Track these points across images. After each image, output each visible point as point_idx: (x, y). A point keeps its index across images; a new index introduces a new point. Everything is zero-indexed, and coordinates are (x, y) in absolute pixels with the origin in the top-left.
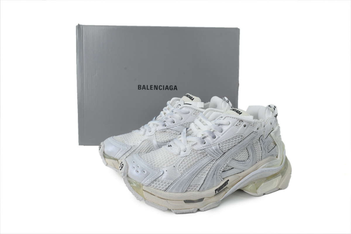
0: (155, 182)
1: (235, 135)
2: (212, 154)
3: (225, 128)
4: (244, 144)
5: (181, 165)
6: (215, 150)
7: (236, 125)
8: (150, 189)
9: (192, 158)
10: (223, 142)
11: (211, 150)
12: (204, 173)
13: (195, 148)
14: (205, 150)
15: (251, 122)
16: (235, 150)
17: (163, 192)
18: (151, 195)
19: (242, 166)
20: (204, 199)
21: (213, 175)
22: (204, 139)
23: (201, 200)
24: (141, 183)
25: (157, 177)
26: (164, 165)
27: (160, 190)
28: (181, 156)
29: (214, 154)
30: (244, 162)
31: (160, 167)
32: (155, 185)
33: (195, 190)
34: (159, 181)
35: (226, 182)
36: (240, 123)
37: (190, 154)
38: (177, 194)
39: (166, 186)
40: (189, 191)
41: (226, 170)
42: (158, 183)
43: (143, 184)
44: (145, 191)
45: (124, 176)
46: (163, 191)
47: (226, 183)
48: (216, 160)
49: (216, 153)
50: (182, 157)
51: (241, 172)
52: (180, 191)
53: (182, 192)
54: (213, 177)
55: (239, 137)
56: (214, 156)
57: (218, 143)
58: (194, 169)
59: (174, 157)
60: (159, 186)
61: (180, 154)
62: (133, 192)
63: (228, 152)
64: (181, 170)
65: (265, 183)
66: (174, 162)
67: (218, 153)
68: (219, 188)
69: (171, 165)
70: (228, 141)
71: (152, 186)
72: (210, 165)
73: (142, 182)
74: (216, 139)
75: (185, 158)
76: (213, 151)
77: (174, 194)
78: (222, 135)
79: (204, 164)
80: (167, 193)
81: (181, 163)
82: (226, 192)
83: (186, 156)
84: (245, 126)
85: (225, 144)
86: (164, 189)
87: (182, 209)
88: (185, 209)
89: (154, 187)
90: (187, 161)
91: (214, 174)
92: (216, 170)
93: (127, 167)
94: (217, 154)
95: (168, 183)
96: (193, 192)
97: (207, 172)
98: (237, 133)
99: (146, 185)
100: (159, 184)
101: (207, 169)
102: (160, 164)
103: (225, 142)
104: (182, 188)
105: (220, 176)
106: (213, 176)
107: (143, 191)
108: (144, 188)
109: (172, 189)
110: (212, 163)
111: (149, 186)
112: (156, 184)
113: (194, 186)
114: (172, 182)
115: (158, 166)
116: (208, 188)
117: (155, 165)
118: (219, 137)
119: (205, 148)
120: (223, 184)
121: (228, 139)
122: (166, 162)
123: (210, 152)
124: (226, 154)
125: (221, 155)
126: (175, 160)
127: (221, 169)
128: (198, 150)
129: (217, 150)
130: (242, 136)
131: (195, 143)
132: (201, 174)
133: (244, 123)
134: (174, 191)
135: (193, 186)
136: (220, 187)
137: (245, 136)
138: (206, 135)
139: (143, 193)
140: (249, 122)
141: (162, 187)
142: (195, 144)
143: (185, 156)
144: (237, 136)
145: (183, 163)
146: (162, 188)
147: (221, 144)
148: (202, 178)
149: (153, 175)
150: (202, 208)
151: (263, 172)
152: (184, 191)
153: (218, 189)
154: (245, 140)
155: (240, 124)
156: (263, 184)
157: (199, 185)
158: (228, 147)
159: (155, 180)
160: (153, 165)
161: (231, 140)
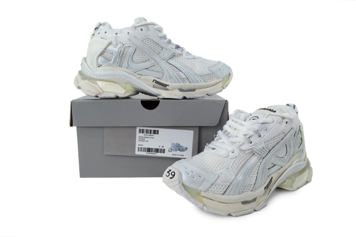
0: (212, 187)
1: (279, 133)
2: (259, 152)
3: (269, 126)
4: (286, 140)
5: (233, 166)
6: (262, 149)
7: (280, 123)
8: (209, 195)
9: (241, 158)
10: (268, 140)
11: (258, 149)
12: (255, 172)
13: (243, 147)
14: (252, 149)
15: (291, 119)
16: (279, 147)
17: (222, 196)
18: (210, 200)
19: (282, 162)
20: (257, 199)
22: (250, 139)
23: (255, 200)
24: (198, 189)
25: (213, 181)
26: (217, 168)
27: (218, 194)
28: (230, 157)
29: (261, 152)
30: (283, 159)
31: (213, 170)
32: (213, 190)
33: (249, 190)
34: (216, 185)
35: (271, 179)
36: (283, 120)
37: (239, 155)
38: (235, 196)
39: (223, 189)
40: (244, 192)
41: (270, 168)
42: (215, 187)
43: (200, 190)
44: (204, 197)
45: (179, 184)
46: (221, 194)
48: (263, 158)
49: (263, 151)
50: (232, 158)
51: (280, 169)
52: (237, 193)
53: (239, 194)
54: (262, 176)
55: (282, 134)
56: (261, 154)
57: (264, 141)
58: (246, 169)
59: (224, 159)
60: (216, 190)
61: (229, 156)
62: (192, 200)
63: (273, 150)
64: (234, 172)
65: (299, 177)
66: (226, 164)
67: (265, 151)
69: (224, 167)
70: (273, 139)
71: (210, 191)
72: (258, 164)
73: (200, 188)
74: (262, 138)
75: (234, 159)
76: (260, 150)
77: (232, 196)
78: (267, 133)
79: (253, 163)
80: (225, 197)
81: (233, 164)
82: (271, 190)
83: (236, 157)
84: (287, 122)
85: (270, 142)
86: (223, 192)
87: (241, 211)
88: (243, 211)
89: (212, 192)
90: (238, 162)
91: (263, 172)
92: (264, 168)
93: (180, 174)
95: (226, 186)
96: (247, 192)
97: (257, 171)
98: (281, 130)
99: (204, 190)
100: (217, 188)
101: (256, 168)
102: (213, 167)
103: (270, 140)
104: (239, 189)
105: (266, 174)
106: (262, 174)
107: (202, 197)
108: (203, 194)
109: (229, 192)
110: (259, 161)
111: (207, 191)
112: (214, 188)
114: (229, 184)
115: (211, 169)
116: (259, 187)
117: (208, 169)
118: (264, 136)
119: (252, 147)
120: (269, 182)
121: (273, 136)
122: (219, 165)
123: (257, 151)
124: (271, 151)
125: (267, 153)
126: (225, 162)
127: (267, 167)
128: (246, 150)
129: (263, 148)
130: (284, 133)
131: (241, 143)
132: (252, 173)
133: (286, 120)
134: (231, 193)
135: (247, 186)
137: (286, 133)
138: (251, 135)
139: (202, 199)
140: (290, 118)
141: (220, 190)
142: (242, 145)
143: (234, 158)
144: (280, 133)
145: (235, 164)
146: (220, 192)
147: (266, 142)
148: (254, 177)
149: (210, 179)
150: (257, 208)
151: (296, 166)
152: (241, 193)
153: (266, 186)
154: (287, 136)
155: (282, 122)
156: (297, 178)
157: (252, 185)
158: (273, 145)
159: (212, 185)
160: (207, 169)
161: (276, 138)
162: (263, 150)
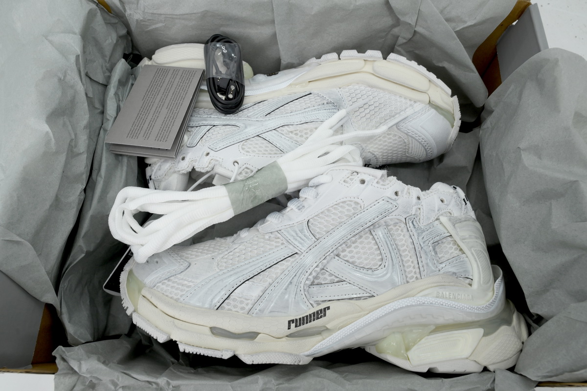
0: (167, 282)
1: (341, 201)
2: (292, 239)
5: (227, 256)
6: (298, 232)
7: (345, 181)
10: (317, 216)
11: (292, 233)
12: (271, 277)
14: (280, 232)
18: (151, 304)
20: (259, 336)
21: (289, 284)
23: (251, 336)
24: (144, 281)
25: (174, 274)
27: (171, 298)
30: (370, 271)
33: (241, 311)
34: (175, 282)
35: (321, 310)
36: (353, 177)
37: (252, 241)
40: (228, 310)
41: (323, 283)
42: (172, 285)
43: (146, 283)
44: (144, 296)
47: (321, 312)
48: (300, 254)
49: (300, 237)
50: (235, 244)
53: (210, 309)
54: (286, 289)
55: (350, 205)
57: (307, 219)
60: (170, 290)
61: (233, 242)
63: (326, 238)
64: (221, 266)
68: (300, 319)
70: (326, 213)
71: (159, 290)
72: (286, 264)
73: (146, 280)
74: (305, 211)
77: (192, 307)
78: (315, 202)
81: (229, 254)
84: (363, 182)
85: (319, 220)
86: (179, 296)
89: (163, 292)
91: (291, 283)
92: (298, 275)
94: (302, 240)
95: (189, 286)
96: (236, 314)
99: (150, 285)
100: (173, 287)
103: (320, 215)
105: (306, 293)
106: (288, 286)
107: (141, 296)
108: (145, 291)
109: (190, 297)
110: (291, 259)
111: (155, 288)
112: (168, 285)
113: (241, 302)
116: (273, 314)
118: (310, 207)
119: (280, 228)
120: (314, 313)
121: (326, 208)
124: (322, 241)
125: (310, 243)
127: (310, 277)
129: (301, 231)
130: (356, 203)
132: (262, 278)
133: (362, 177)
135: (237, 299)
136: (303, 318)
141: (176, 292)
144: (345, 202)
145: (233, 253)
146: (176, 295)
147: (312, 219)
148: (262, 285)
149: (169, 269)
152: (216, 309)
153: (296, 320)
154: (365, 212)
155: (351, 180)
157: (252, 300)
159: (169, 279)
161: (333, 211)
162: (300, 235)
